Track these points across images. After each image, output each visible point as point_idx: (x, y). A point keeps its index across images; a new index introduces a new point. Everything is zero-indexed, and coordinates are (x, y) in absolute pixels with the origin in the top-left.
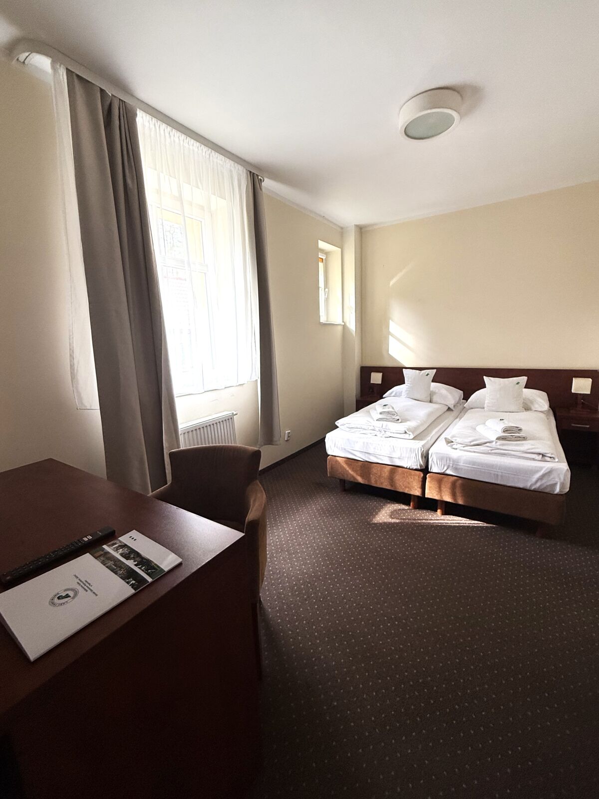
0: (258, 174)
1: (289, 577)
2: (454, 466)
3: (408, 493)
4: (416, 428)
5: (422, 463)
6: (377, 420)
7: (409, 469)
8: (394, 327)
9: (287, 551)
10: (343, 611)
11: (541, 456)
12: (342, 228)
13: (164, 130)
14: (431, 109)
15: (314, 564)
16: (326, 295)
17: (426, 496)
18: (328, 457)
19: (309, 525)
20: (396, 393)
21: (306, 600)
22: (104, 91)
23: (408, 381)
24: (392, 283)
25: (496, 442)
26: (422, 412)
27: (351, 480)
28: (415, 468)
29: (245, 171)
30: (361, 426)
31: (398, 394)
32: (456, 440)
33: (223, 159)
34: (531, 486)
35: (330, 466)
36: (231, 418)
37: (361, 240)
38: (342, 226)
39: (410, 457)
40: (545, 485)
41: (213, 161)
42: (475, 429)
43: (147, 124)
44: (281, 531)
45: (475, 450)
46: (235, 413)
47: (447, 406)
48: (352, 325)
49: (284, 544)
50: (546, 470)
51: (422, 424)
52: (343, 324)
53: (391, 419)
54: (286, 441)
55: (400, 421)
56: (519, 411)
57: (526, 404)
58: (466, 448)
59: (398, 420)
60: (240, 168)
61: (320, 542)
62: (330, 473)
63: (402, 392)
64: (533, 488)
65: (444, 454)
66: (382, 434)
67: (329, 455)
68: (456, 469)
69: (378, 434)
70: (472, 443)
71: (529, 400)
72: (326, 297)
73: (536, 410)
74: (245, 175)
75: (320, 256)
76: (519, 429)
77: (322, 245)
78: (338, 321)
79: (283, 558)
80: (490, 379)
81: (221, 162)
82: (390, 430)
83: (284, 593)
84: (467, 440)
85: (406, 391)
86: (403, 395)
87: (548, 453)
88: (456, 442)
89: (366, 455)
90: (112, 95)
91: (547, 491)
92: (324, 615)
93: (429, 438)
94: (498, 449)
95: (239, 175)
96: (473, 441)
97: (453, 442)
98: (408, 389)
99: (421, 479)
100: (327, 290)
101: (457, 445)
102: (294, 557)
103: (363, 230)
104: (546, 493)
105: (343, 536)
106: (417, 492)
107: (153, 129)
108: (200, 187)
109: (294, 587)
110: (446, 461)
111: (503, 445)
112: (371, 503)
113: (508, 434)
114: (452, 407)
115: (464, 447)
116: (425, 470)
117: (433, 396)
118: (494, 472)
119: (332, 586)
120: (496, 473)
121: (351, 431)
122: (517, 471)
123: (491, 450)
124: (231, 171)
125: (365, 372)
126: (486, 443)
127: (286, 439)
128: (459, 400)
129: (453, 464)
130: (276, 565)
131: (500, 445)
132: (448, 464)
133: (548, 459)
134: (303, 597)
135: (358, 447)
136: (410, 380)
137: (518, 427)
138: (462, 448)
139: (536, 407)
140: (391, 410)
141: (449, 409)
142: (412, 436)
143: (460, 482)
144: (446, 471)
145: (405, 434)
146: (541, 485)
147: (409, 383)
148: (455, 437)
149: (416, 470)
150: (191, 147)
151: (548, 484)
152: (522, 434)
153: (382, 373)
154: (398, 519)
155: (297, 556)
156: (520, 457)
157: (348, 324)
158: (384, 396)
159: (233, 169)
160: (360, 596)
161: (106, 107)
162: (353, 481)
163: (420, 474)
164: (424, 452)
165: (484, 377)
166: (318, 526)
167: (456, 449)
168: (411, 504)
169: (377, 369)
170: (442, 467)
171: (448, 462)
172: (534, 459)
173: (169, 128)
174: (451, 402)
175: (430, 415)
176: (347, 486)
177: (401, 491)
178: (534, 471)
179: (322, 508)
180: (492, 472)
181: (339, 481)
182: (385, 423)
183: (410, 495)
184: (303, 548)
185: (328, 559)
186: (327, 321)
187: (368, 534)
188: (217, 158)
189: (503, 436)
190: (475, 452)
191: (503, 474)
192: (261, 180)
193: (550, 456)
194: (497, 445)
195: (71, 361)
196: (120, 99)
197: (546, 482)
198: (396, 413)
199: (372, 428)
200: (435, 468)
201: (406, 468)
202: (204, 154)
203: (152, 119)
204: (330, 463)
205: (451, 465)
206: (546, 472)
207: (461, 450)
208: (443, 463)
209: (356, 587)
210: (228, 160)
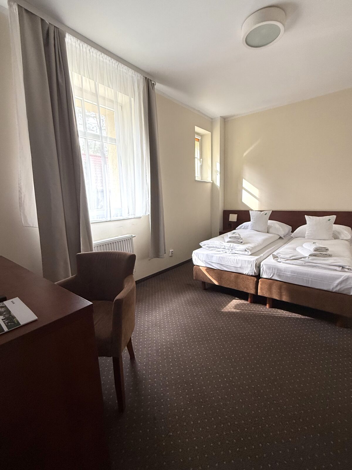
0: (151, 79)
1: (157, 343)
2: (278, 274)
3: (246, 292)
4: (253, 248)
5: (256, 271)
6: (227, 242)
7: (247, 275)
8: (246, 184)
9: (159, 326)
10: (189, 369)
11: (341, 268)
12: (212, 119)
13: (86, 48)
14: (262, 22)
15: (176, 336)
16: (201, 163)
17: (258, 294)
18: (194, 267)
19: (177, 310)
20: (245, 227)
21: (165, 359)
22: (44, 20)
23: (252, 218)
24: (245, 154)
25: (309, 258)
26: (260, 238)
27: (208, 282)
28: (251, 274)
29: (142, 76)
30: (216, 246)
31: (246, 227)
32: (280, 256)
33: (127, 69)
34: (333, 289)
35: (195, 273)
36: (131, 239)
37: (225, 127)
38: (212, 118)
39: (248, 267)
40: (342, 289)
41: (120, 70)
42: (296, 250)
43: (74, 44)
44: (158, 313)
45: (293, 263)
46: (133, 235)
47: (279, 235)
48: (218, 183)
49: (158, 322)
50: (344, 278)
51: (258, 246)
52: (212, 182)
53: (237, 242)
54: (170, 256)
55: (243, 243)
56: (329, 239)
57: (335, 235)
58: (287, 262)
59: (242, 242)
60: (139, 75)
61: (182, 321)
62: (195, 277)
63: (248, 226)
64: (334, 290)
65: (272, 265)
66: (230, 251)
67: (195, 265)
68: (279, 276)
69: (227, 251)
70: (291, 258)
71: (337, 231)
72: (201, 164)
73: (342, 239)
74: (142, 80)
75: (196, 137)
76: (326, 249)
77: (197, 129)
78: (209, 180)
79: (156, 330)
80: (310, 218)
81: (125, 71)
82: (235, 248)
83: (152, 353)
84: (288, 256)
85: (251, 225)
86: (249, 228)
87: (347, 266)
88: (280, 257)
89: (219, 265)
90: (49, 23)
91: (344, 293)
92: (175, 371)
93: (262, 255)
94: (310, 262)
95: (138, 81)
96: (292, 257)
97: (278, 257)
98: (252, 224)
99: (255, 282)
100: (201, 160)
101: (280, 259)
102: (163, 331)
103: (226, 120)
104: (345, 294)
105: (199, 318)
106: (252, 291)
107: (78, 47)
108: (111, 86)
109: (159, 350)
110: (273, 270)
111: (313, 260)
112: (222, 298)
113: (318, 253)
114: (282, 236)
115: (285, 261)
116: (258, 276)
117: (269, 229)
118: (306, 279)
119: (184, 351)
120: (307, 279)
121: (210, 249)
122: (323, 278)
123: (305, 263)
124: (132, 77)
125: (226, 213)
126: (301, 258)
127: (170, 255)
128: (289, 232)
129: (277, 272)
130: (150, 335)
131: (311, 260)
132: (273, 272)
133: (347, 270)
134: (164, 357)
135: (214, 260)
136: (254, 218)
137: (325, 248)
138: (284, 261)
139: (342, 236)
140: (237, 235)
141: (280, 238)
142: (250, 253)
143: (285, 286)
144: (272, 277)
145: (245, 252)
146: (340, 289)
147: (253, 219)
148: (280, 254)
149: (252, 276)
150: (105, 60)
151: (346, 287)
152: (328, 253)
153: (237, 215)
154: (239, 309)
155: (165, 330)
156: (325, 268)
157: (215, 182)
158: (236, 228)
159: (134, 76)
160: (203, 359)
161: (45, 32)
162: (210, 283)
163: (254, 279)
164: (257, 263)
165: (305, 216)
166: (183, 311)
167: (280, 262)
168: (249, 299)
169: (234, 212)
170: (270, 274)
171: (274, 271)
172: (336, 270)
173: (89, 47)
174: (282, 234)
175: (265, 240)
176: (207, 287)
177: (242, 290)
178: (335, 278)
179: (188, 300)
180: (304, 278)
181: (201, 282)
182: (232, 244)
183: (248, 293)
184: (170, 325)
185: (185, 333)
186: (201, 180)
187: (216, 318)
188: (123, 68)
189: (314, 254)
190: (293, 264)
191: (313, 280)
192: (153, 84)
193: (348, 268)
194: (309, 260)
195: (19, 195)
196: (55, 26)
197: (344, 287)
198: (241, 238)
199: (223, 247)
200: (264, 276)
201: (245, 275)
202: (114, 65)
203: (77, 40)
204: (195, 270)
205: (276, 273)
206: (344, 279)
207: (284, 263)
208: (270, 271)
209: (201, 353)
210: (130, 70)
